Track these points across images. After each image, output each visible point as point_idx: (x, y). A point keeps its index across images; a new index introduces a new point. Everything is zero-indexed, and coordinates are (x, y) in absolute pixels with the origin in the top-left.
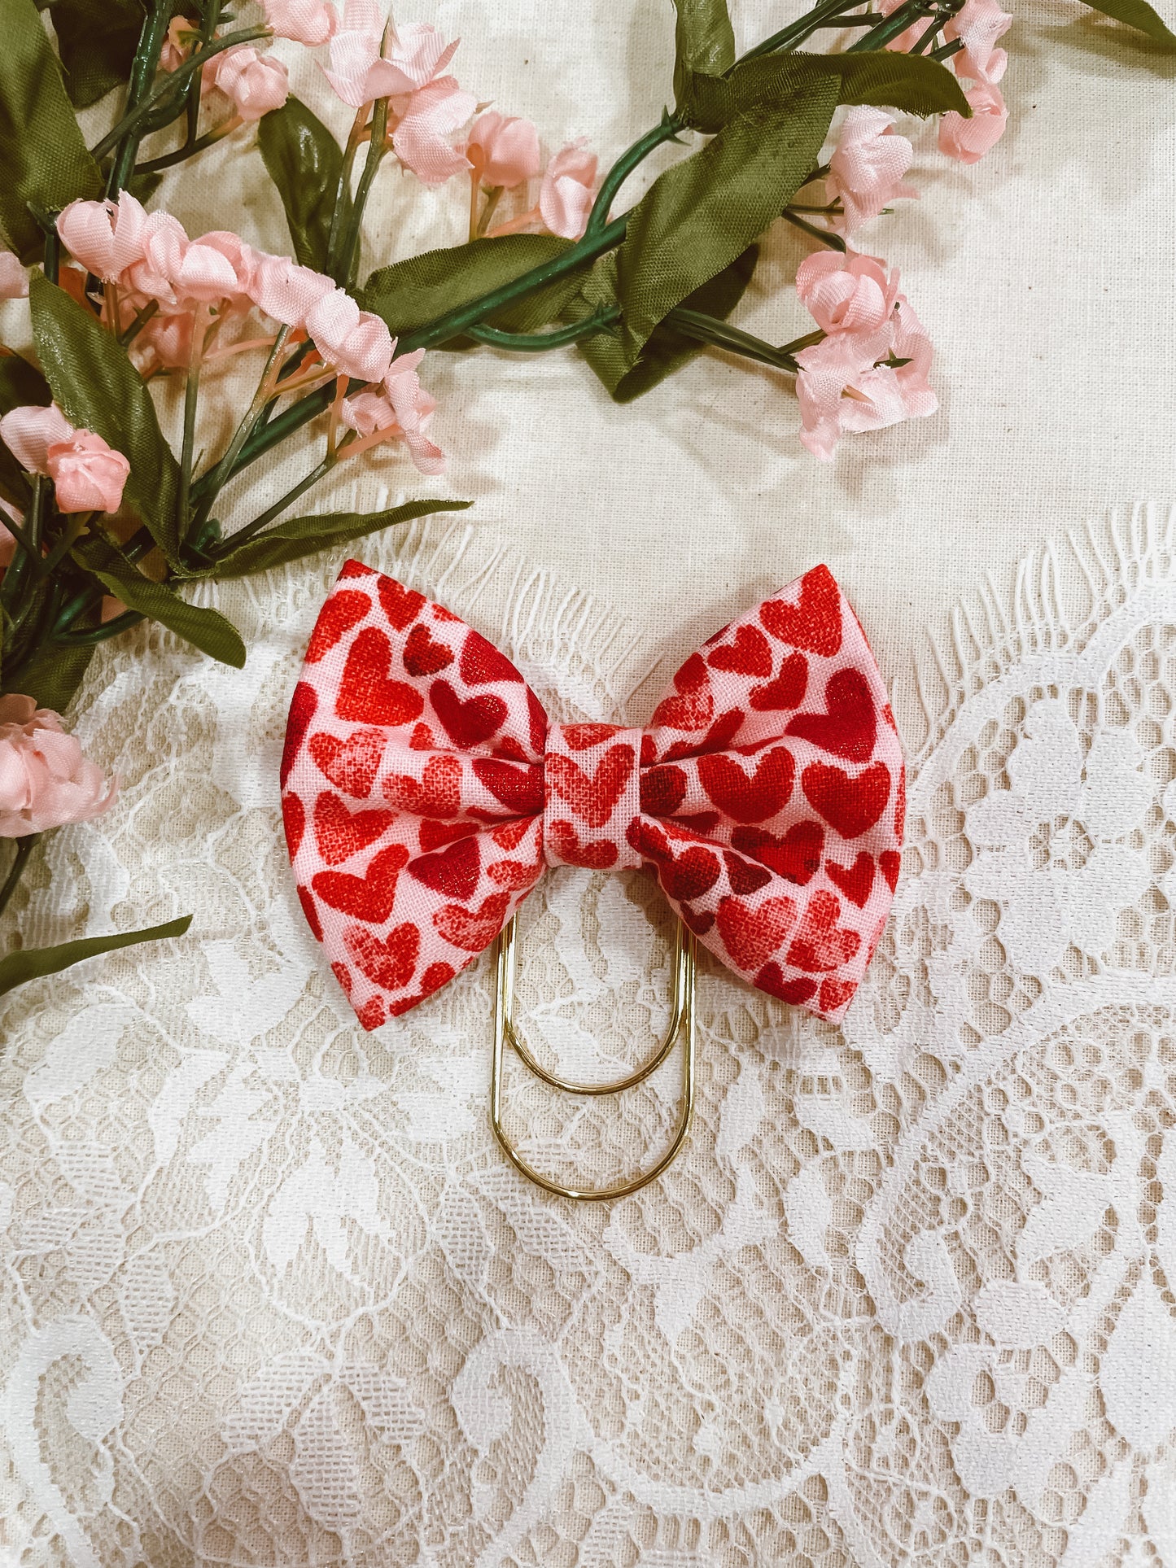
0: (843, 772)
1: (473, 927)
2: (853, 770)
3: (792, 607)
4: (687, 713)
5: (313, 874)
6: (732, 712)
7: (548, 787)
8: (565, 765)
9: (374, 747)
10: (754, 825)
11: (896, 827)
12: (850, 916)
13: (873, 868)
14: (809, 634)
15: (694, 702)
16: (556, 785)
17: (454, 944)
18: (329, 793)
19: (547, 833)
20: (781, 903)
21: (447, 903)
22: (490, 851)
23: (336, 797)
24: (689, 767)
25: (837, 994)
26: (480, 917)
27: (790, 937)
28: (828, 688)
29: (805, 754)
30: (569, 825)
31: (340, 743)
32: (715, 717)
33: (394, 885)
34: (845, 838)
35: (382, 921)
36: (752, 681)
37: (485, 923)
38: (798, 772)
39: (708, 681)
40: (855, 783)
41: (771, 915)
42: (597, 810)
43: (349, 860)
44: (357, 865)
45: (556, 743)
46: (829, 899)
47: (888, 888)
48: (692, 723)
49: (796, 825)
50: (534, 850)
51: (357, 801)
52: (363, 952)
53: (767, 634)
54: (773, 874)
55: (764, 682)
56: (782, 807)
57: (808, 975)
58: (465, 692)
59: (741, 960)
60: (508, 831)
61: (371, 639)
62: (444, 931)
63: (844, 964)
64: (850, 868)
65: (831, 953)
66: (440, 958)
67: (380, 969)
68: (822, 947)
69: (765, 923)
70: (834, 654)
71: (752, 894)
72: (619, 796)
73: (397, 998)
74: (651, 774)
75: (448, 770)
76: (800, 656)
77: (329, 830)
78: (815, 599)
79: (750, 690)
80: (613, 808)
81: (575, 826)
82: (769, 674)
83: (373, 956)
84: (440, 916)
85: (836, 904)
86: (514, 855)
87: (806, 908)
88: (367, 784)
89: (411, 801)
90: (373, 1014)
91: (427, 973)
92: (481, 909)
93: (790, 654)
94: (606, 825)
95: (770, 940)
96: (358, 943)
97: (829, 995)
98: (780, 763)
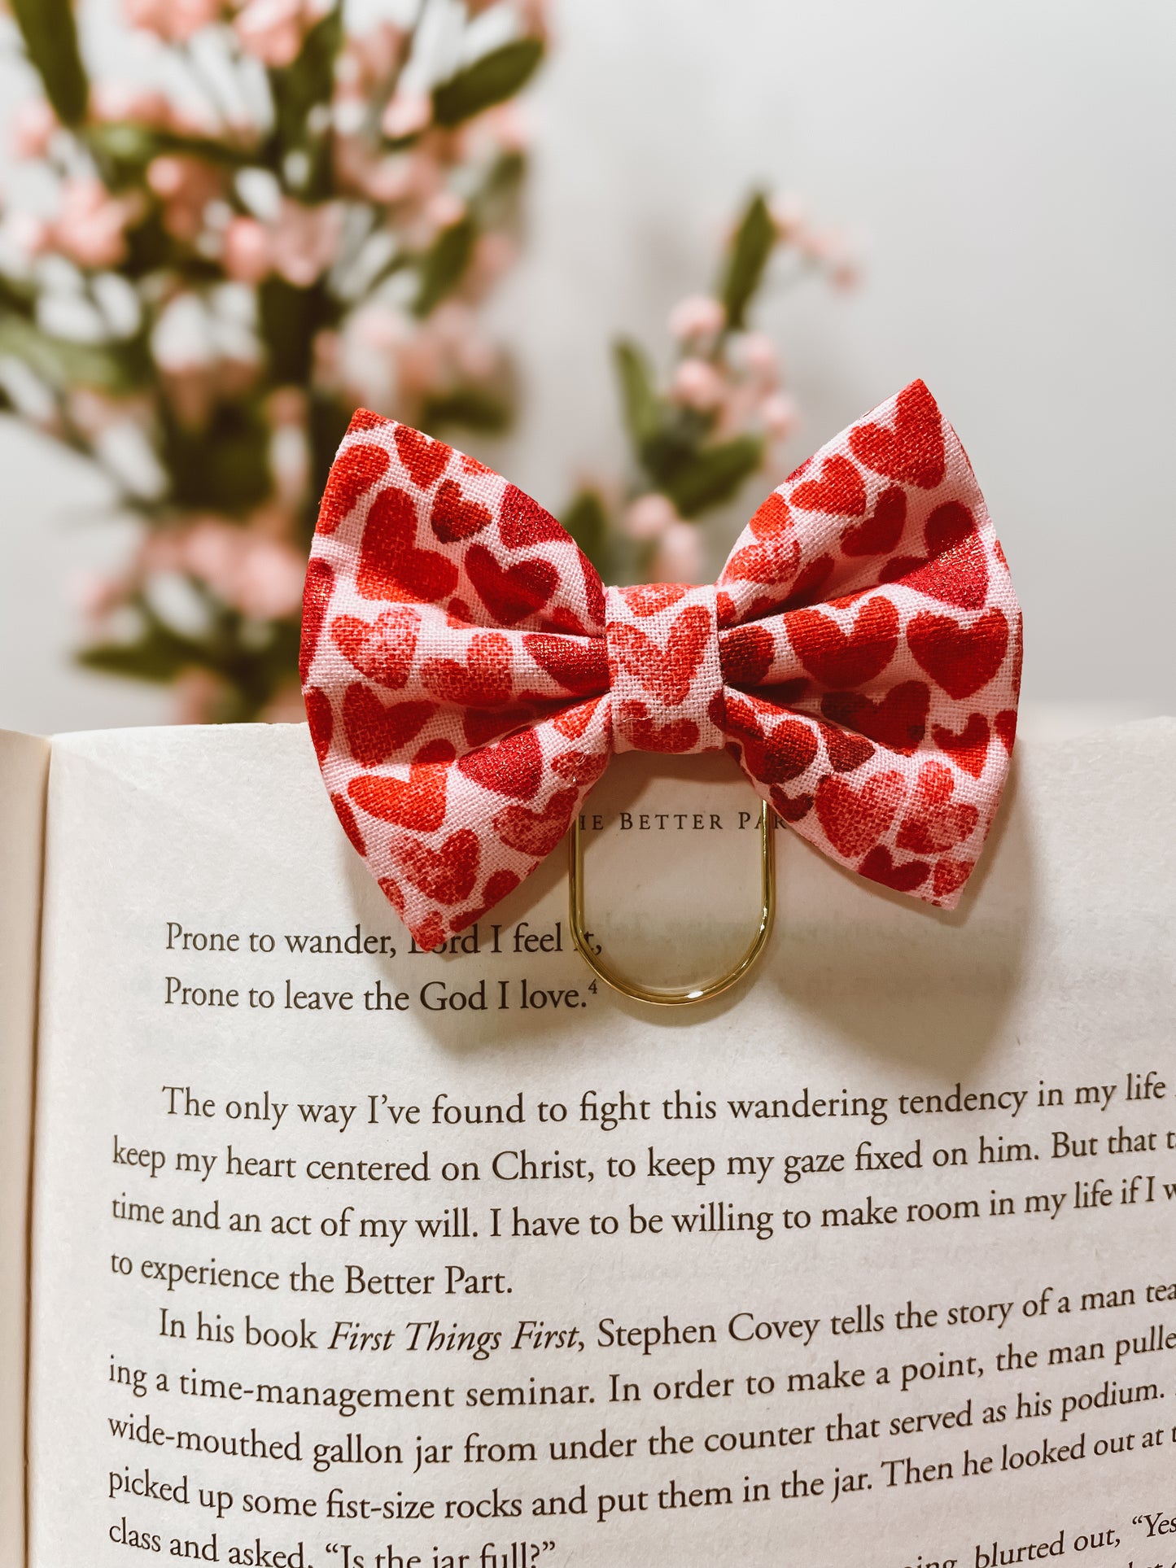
0: (955, 622)
1: (538, 829)
2: (965, 618)
3: (886, 430)
4: (770, 563)
5: (348, 780)
6: (821, 559)
7: (614, 663)
8: (631, 636)
9: (407, 628)
11: (1015, 682)
12: (963, 787)
13: (988, 731)
14: (907, 461)
15: (776, 550)
16: (622, 659)
17: (518, 849)
18: (359, 684)
19: (615, 716)
20: (889, 779)
21: (507, 804)
22: (552, 741)
23: (367, 688)
24: (775, 626)
25: (953, 877)
26: (546, 817)
27: (900, 816)
28: (928, 526)
29: (909, 603)
30: (641, 704)
31: (366, 626)
32: (802, 567)
33: (444, 787)
34: (954, 698)
35: (434, 828)
36: (843, 521)
37: (553, 823)
38: (902, 625)
39: (792, 524)
40: (969, 634)
41: (878, 793)
42: (673, 685)
43: (387, 760)
45: (619, 612)
46: (940, 771)
47: (1005, 752)
48: (775, 574)
49: (898, 687)
50: (602, 736)
51: (392, 691)
52: (414, 864)
53: (861, 468)
54: (875, 745)
55: (857, 521)
56: (883, 667)
57: (920, 857)
58: (508, 557)
59: (843, 845)
60: (569, 717)
61: (391, 502)
62: (507, 837)
63: (959, 843)
64: (959, 733)
65: (946, 831)
66: (503, 866)
67: (436, 883)
68: (936, 825)
69: (870, 802)
70: (936, 485)
71: (855, 770)
72: (697, 666)
73: (457, 913)
74: (730, 639)
75: (495, 649)
76: (898, 490)
77: (360, 728)
78: (912, 420)
79: (841, 533)
80: (690, 681)
81: (648, 707)
82: (862, 512)
83: (427, 869)
84: (501, 820)
85: (949, 776)
86: (580, 744)
87: (917, 783)
88: (402, 671)
89: (455, 689)
90: (431, 933)
91: (488, 884)
92: (546, 808)
93: (885, 487)
94: (684, 702)
95: (877, 821)
96: (408, 855)
97: (943, 878)
98: (880, 615)
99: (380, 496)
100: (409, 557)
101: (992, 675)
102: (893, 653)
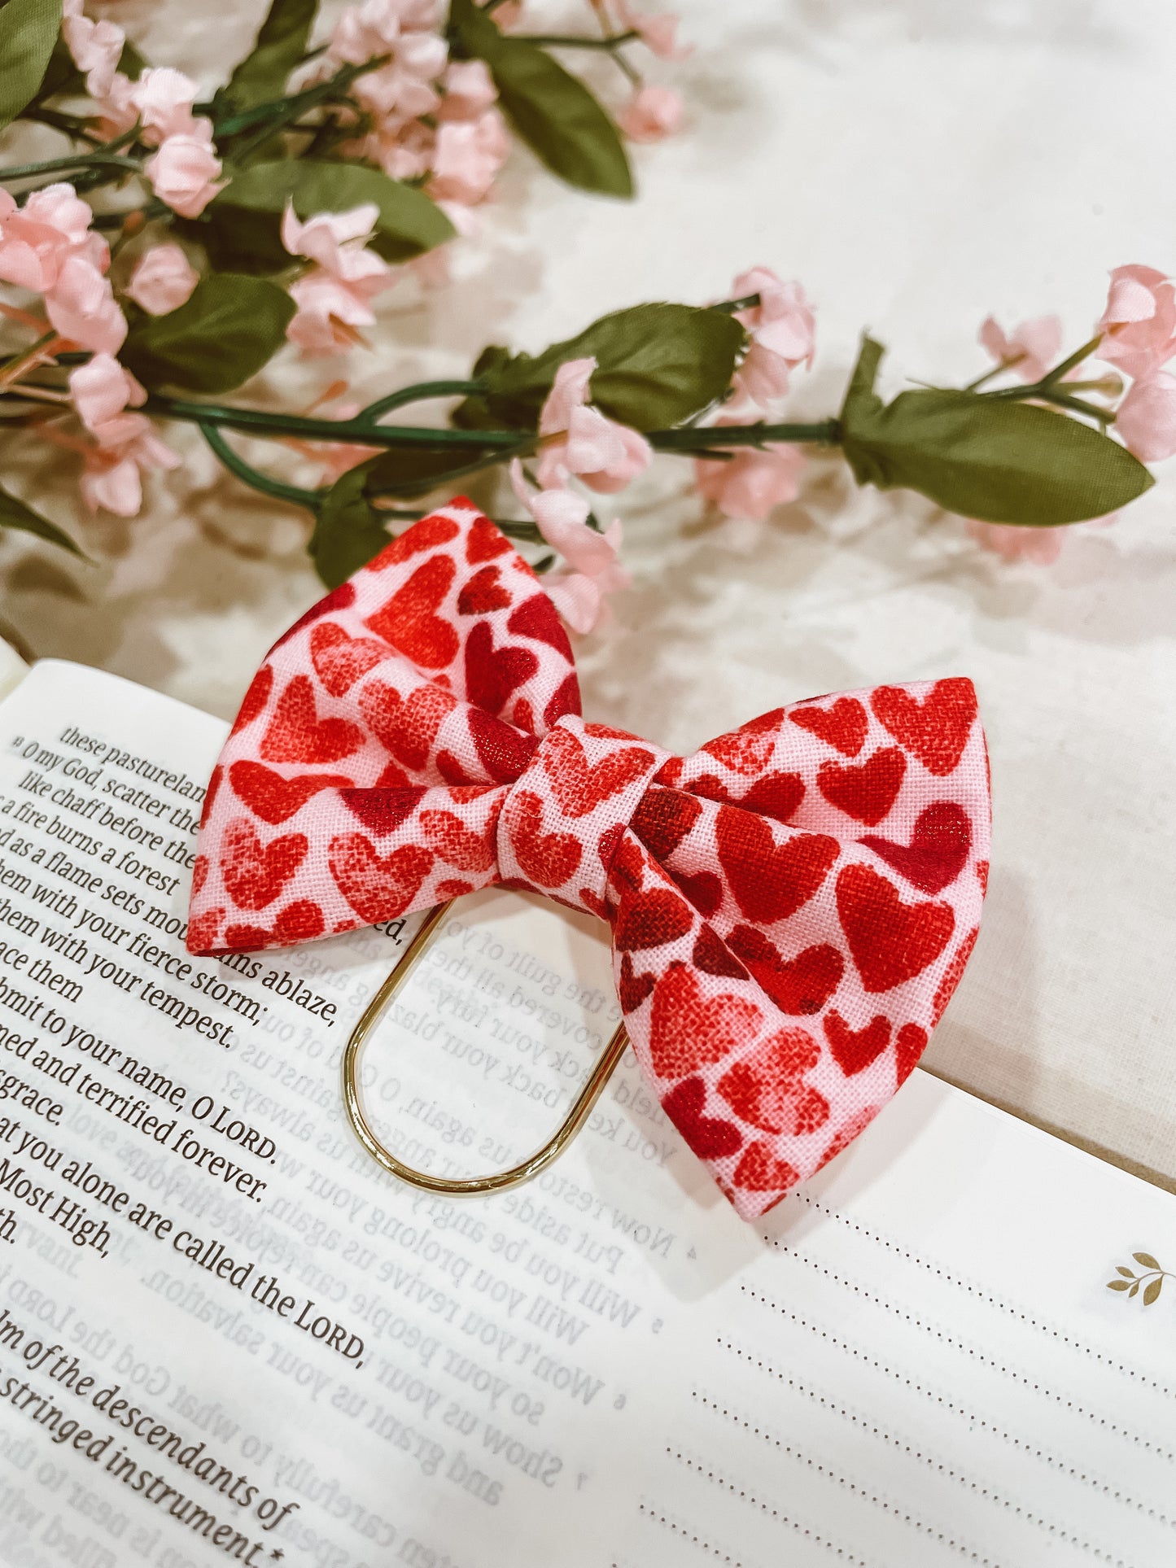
0: (896, 891)
1: (372, 878)
2: (909, 894)
3: (913, 701)
4: (737, 748)
5: (240, 758)
6: (790, 776)
7: (538, 755)
8: (569, 743)
9: (379, 655)
11: (938, 996)
12: (826, 1076)
13: (887, 1041)
14: (920, 735)
15: (751, 741)
16: (548, 757)
17: (341, 886)
18: (305, 678)
19: (509, 802)
21: (356, 830)
22: (436, 798)
23: (310, 687)
24: (711, 809)
25: (764, 1172)
26: (384, 867)
27: (736, 1055)
28: (921, 819)
29: (857, 854)
30: (540, 802)
31: (347, 638)
32: (768, 769)
33: (313, 794)
34: (867, 990)
35: (276, 822)
36: (830, 753)
37: (387, 880)
38: (839, 864)
39: (778, 730)
40: (907, 911)
41: (726, 1015)
42: (580, 798)
43: (286, 764)
44: (291, 770)
45: (573, 723)
46: (809, 1044)
47: (894, 1075)
48: (738, 762)
49: (812, 948)
50: (488, 814)
51: (329, 698)
52: (236, 850)
53: (871, 715)
54: (751, 977)
55: (845, 762)
56: (801, 903)
57: (737, 1122)
58: (503, 638)
59: (661, 1059)
60: (469, 790)
61: (439, 567)
62: (336, 863)
63: (791, 1135)
64: (856, 1030)
65: (780, 1108)
66: (315, 898)
67: (243, 877)
68: (773, 1093)
69: (712, 1019)
70: (943, 775)
71: (714, 977)
72: (614, 794)
73: (241, 922)
74: (662, 792)
75: (440, 700)
76: (900, 755)
77: (285, 728)
78: (944, 705)
79: (822, 762)
80: (598, 803)
81: (544, 806)
82: (853, 755)
83: (244, 860)
84: (341, 842)
85: (815, 1053)
86: (460, 811)
87: (774, 1034)
88: (348, 681)
89: (384, 719)
90: (205, 929)
91: (290, 907)
92: (391, 857)
93: (888, 746)
94: (581, 819)
95: (709, 1045)
96: (237, 839)
97: (752, 1166)
98: (821, 846)
99: (434, 559)
100: (427, 622)
101: (916, 973)
102: (816, 889)
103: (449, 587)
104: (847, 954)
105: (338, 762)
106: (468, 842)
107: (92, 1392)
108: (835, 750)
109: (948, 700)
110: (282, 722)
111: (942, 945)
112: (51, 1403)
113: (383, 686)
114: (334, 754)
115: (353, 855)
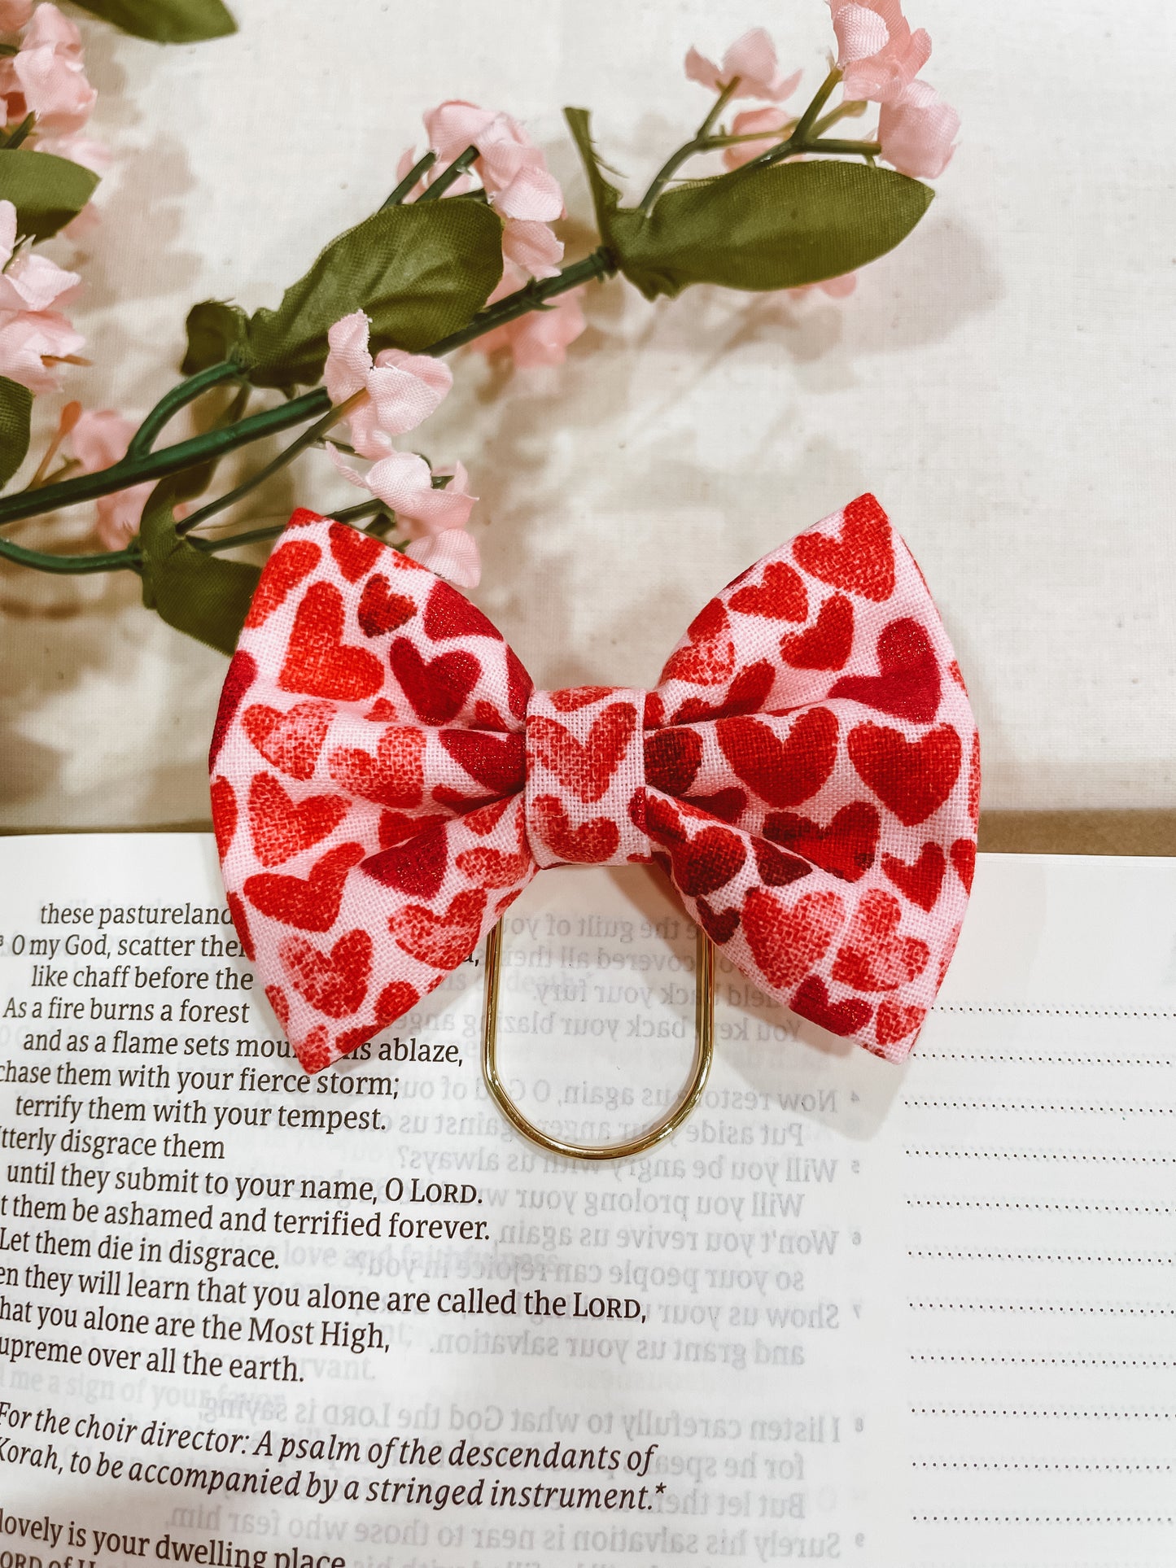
0: (901, 735)
1: (440, 935)
2: (913, 732)
3: (832, 541)
4: (702, 663)
5: (246, 877)
6: (758, 665)
7: (530, 756)
8: (551, 729)
9: (320, 718)
10: (791, 810)
11: (971, 807)
12: (912, 921)
13: (943, 862)
14: (853, 571)
15: (710, 650)
16: (540, 753)
17: (417, 956)
18: (264, 775)
19: (529, 812)
20: (825, 899)
21: (406, 903)
22: (460, 837)
23: (274, 780)
24: (707, 731)
25: (899, 1023)
26: (448, 921)
27: (836, 943)
28: (880, 644)
29: (851, 715)
30: (557, 800)
31: (279, 715)
32: (737, 669)
33: (342, 885)
34: (906, 825)
35: (325, 929)
36: (783, 627)
37: (455, 930)
38: (843, 734)
39: (728, 626)
40: (917, 749)
41: (813, 914)
42: (591, 780)
43: (291, 861)
44: (299, 865)
45: (540, 705)
46: (885, 900)
47: (962, 888)
48: (708, 675)
49: (844, 809)
50: (515, 833)
51: (299, 783)
52: (302, 969)
53: (801, 573)
54: (813, 866)
55: (799, 629)
56: (824, 780)
57: (861, 995)
58: (429, 650)
59: (773, 974)
60: (483, 814)
61: (321, 596)
62: (404, 940)
63: (907, 983)
64: (912, 864)
65: (890, 967)
66: (399, 977)
67: (324, 991)
68: (879, 959)
69: (803, 923)
70: (887, 598)
71: (787, 886)
72: (619, 762)
73: (345, 1029)
74: (657, 738)
75: (408, 740)
76: (844, 600)
77: (267, 825)
78: (861, 531)
79: (780, 638)
80: (611, 777)
81: (564, 802)
82: (804, 620)
83: (316, 975)
84: (398, 920)
85: (895, 906)
86: (489, 841)
87: (857, 908)
88: (310, 761)
89: (364, 782)
90: (315, 1051)
91: (382, 996)
92: (450, 911)
93: (830, 595)
94: (603, 799)
95: (811, 946)
96: (297, 959)
97: (888, 1023)
98: (820, 723)
99: (311, 590)
100: (336, 654)
101: (945, 796)
102: (832, 764)
103: (343, 614)
104: (877, 803)
105: (334, 832)
106: (509, 863)
107: (445, 1455)
108: (786, 622)
109: (862, 525)
110: (261, 821)
111: (958, 763)
112: (416, 1484)
113: (346, 751)
114: (326, 826)
115: (414, 926)
